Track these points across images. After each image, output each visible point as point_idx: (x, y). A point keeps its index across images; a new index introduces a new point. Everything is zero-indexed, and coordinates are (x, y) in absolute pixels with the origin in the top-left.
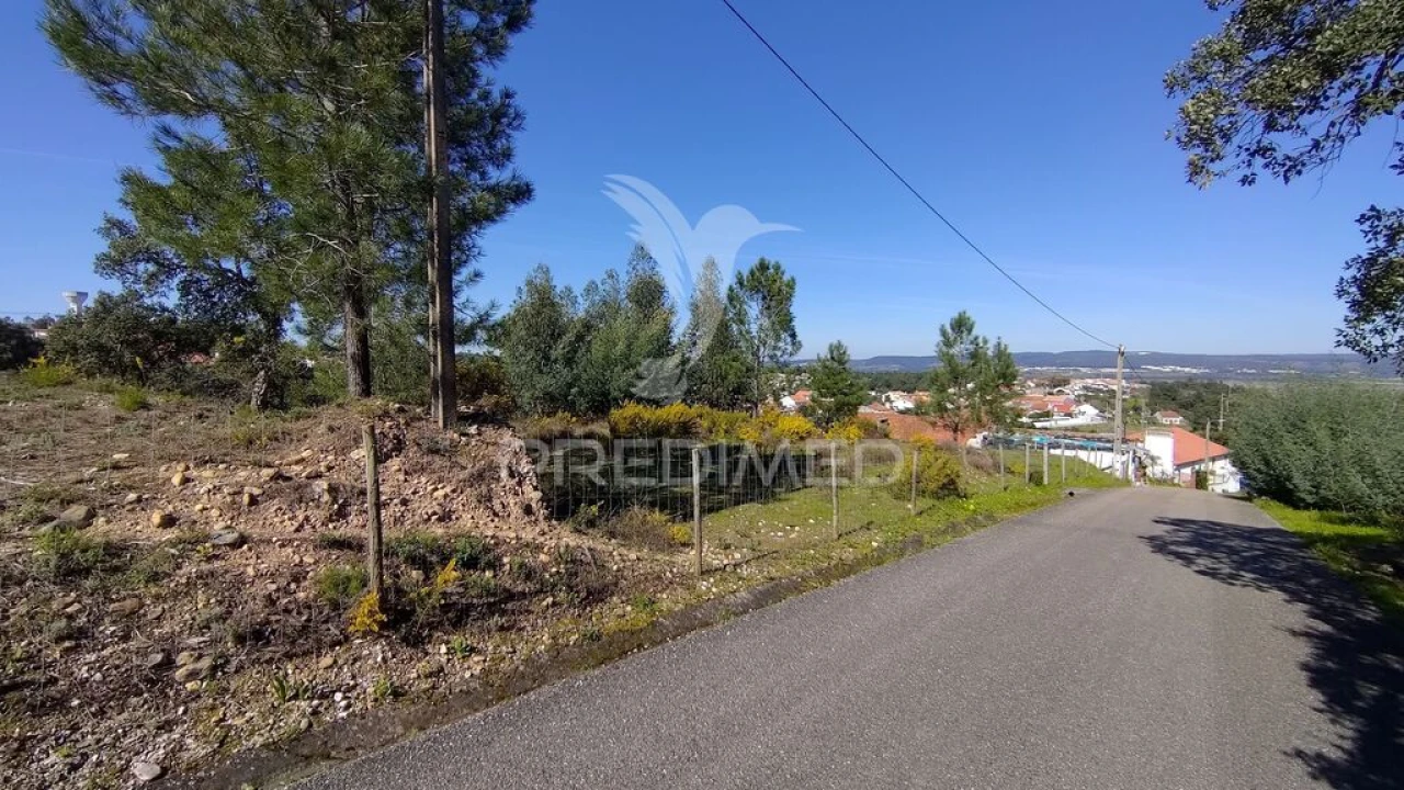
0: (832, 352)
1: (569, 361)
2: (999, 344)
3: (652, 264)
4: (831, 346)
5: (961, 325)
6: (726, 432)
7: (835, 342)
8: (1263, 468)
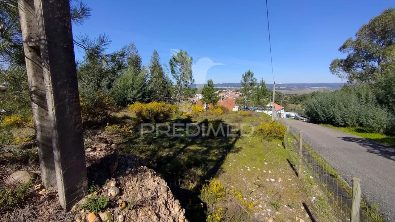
0: (208, 83)
1: (109, 87)
2: (263, 81)
3: (136, 51)
4: (208, 81)
5: (249, 74)
6: (175, 112)
7: (210, 80)
8: (324, 115)
